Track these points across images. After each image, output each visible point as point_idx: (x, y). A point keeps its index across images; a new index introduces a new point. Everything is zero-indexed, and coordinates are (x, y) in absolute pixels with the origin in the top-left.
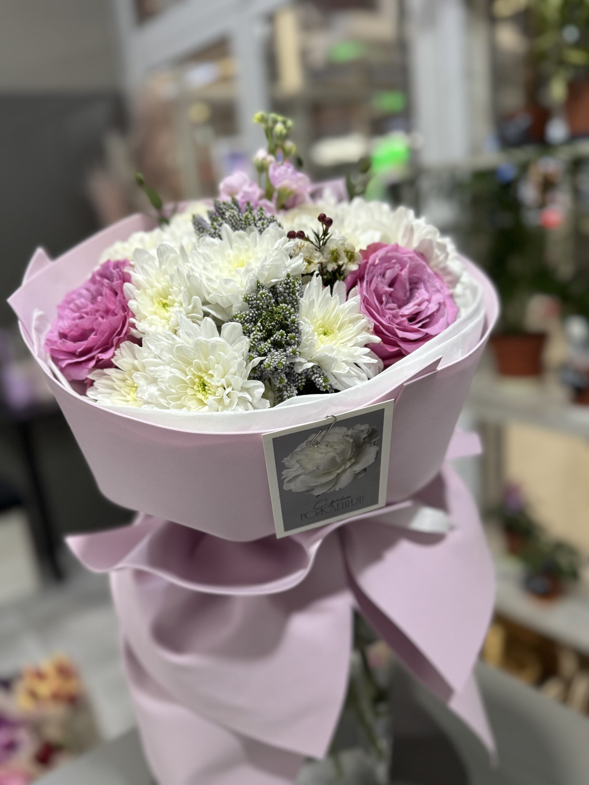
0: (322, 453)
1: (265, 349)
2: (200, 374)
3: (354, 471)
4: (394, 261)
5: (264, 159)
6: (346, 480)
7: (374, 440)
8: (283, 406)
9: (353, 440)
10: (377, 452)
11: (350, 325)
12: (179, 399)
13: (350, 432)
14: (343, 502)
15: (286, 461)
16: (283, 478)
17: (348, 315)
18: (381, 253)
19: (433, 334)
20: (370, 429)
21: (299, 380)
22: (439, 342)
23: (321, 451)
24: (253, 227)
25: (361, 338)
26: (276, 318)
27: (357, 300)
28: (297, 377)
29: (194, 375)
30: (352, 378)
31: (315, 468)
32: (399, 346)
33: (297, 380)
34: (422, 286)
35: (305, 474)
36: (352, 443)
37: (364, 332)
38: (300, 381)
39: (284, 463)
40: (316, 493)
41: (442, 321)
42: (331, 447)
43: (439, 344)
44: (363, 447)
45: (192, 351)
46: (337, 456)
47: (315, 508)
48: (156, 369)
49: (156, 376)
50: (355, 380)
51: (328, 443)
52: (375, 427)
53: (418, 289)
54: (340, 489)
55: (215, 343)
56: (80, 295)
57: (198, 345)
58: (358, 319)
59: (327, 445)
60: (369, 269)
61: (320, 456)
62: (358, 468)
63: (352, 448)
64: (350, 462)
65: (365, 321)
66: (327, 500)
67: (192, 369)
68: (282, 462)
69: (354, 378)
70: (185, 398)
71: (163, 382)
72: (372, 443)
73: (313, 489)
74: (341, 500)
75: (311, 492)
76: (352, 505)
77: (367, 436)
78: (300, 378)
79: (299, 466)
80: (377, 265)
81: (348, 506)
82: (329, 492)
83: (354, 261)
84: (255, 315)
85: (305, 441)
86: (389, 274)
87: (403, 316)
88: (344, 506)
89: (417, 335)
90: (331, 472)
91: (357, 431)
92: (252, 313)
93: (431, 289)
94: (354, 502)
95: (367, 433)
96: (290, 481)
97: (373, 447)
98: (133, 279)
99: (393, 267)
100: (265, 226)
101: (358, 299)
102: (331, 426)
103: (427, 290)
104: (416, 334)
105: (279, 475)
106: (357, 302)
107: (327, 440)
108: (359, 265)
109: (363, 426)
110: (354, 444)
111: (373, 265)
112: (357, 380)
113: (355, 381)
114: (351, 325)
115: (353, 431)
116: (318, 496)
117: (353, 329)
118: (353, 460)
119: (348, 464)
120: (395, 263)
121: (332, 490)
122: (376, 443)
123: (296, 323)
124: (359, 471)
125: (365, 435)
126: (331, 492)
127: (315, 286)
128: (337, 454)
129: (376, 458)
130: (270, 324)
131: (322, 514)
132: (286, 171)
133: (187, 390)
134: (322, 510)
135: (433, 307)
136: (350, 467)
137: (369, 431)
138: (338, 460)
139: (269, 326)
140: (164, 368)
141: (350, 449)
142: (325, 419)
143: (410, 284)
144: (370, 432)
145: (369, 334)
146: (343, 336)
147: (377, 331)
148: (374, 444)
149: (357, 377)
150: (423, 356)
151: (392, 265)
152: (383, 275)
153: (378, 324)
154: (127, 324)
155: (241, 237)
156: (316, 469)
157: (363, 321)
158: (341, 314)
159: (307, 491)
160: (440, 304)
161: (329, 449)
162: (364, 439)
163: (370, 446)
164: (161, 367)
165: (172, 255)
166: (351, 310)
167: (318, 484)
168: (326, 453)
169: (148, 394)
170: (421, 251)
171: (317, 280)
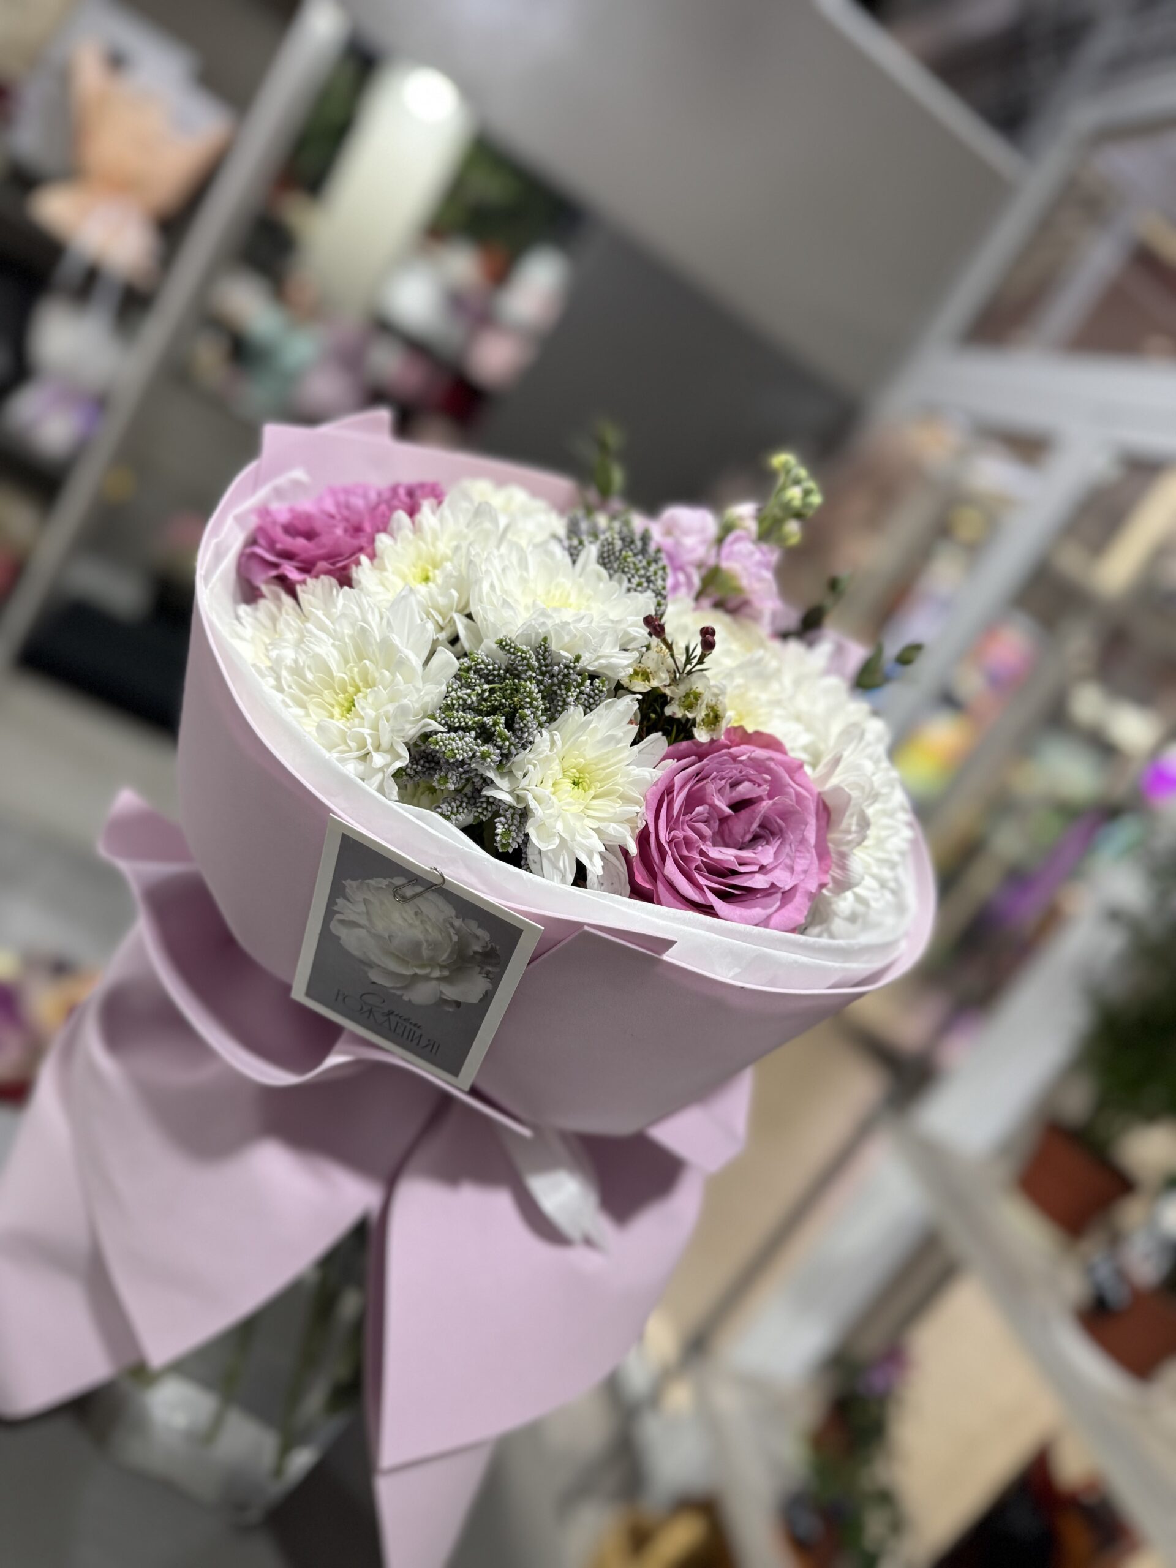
0: (405, 919)
1: (456, 720)
2: (361, 684)
3: (441, 992)
4: (768, 777)
5: (741, 518)
6: (422, 994)
7: (489, 968)
8: (407, 811)
9: (459, 939)
10: (486, 992)
11: (619, 801)
12: (307, 692)
13: (458, 923)
14: (405, 1027)
15: (350, 885)
16: (335, 908)
17: (627, 785)
18: (760, 753)
19: (720, 913)
20: (490, 946)
21: (481, 806)
22: (711, 929)
23: (404, 914)
24: (625, 578)
25: (614, 829)
26: (516, 699)
27: (654, 775)
28: (482, 802)
29: (353, 679)
30: (555, 870)
31: (386, 935)
32: (655, 886)
33: (478, 805)
34: (777, 843)
35: (369, 932)
36: (455, 942)
37: (627, 826)
38: (480, 810)
39: (344, 887)
40: (374, 976)
41: (757, 912)
42: (422, 922)
43: (707, 931)
44: (470, 965)
45: (374, 647)
46: (425, 945)
47: (363, 997)
48: (315, 631)
49: (307, 640)
50: (557, 876)
51: (420, 912)
52: (498, 947)
53: (768, 843)
54: (410, 1001)
55: (404, 658)
56: (365, 496)
57: (386, 645)
58: (636, 802)
59: (416, 914)
60: (721, 756)
61: (400, 922)
62: (451, 992)
63: (452, 953)
64: (441, 971)
65: (640, 812)
66: (384, 1002)
67: (356, 669)
68: (344, 882)
69: (558, 872)
70: (314, 697)
71: (306, 653)
72: (484, 971)
73: (371, 965)
74: (405, 1020)
75: (366, 969)
76: (418, 1044)
77: (481, 951)
78: (485, 805)
79: (364, 910)
80: (741, 762)
81: (412, 1040)
82: (392, 991)
83: (713, 730)
84: (496, 672)
85: (389, 880)
86: (745, 789)
87: (702, 853)
88: (406, 1034)
89: (696, 894)
90: (408, 963)
91: (470, 931)
92: (494, 667)
93: (784, 859)
94: (423, 1042)
95: (483, 947)
96: (342, 922)
97: (483, 977)
98: (418, 517)
99: (759, 785)
100: (639, 589)
101: (656, 775)
102: (434, 888)
103: (776, 854)
104: (694, 892)
105: (331, 902)
106: (652, 777)
107: (421, 908)
108: (712, 741)
109: (480, 930)
110: (457, 947)
111: (734, 759)
112: (559, 878)
113: (556, 878)
114: (621, 802)
115: (463, 925)
116: (374, 983)
117: (618, 808)
118: (446, 973)
119: (436, 973)
120: (766, 781)
121: (399, 993)
122: (491, 976)
123: (525, 722)
124: (448, 998)
125: (477, 948)
126: (394, 995)
127: (618, 711)
128: (427, 941)
129: (481, 1000)
130: (498, 698)
131: (369, 1017)
132: (751, 554)
133: (326, 689)
134: (371, 1011)
135: (759, 882)
136: (437, 979)
137: (487, 946)
138: (425, 952)
139: (496, 700)
140: (326, 640)
141: (449, 950)
142: (429, 869)
143: (761, 826)
144: (488, 949)
145: (630, 833)
146: (598, 808)
147: (643, 839)
148: (488, 974)
149: (563, 874)
150: (661, 922)
151: (760, 782)
152: (734, 785)
153: (652, 829)
154: (353, 558)
155: (599, 578)
156: (387, 938)
157: (637, 809)
158: (620, 776)
159: (361, 961)
160: (773, 885)
161: (417, 923)
162: (476, 953)
163: (480, 973)
164: (324, 636)
165: (487, 525)
166: (635, 783)
167: (383, 965)
168: (411, 925)
169: (278, 655)
170: (830, 803)
171: (628, 705)
